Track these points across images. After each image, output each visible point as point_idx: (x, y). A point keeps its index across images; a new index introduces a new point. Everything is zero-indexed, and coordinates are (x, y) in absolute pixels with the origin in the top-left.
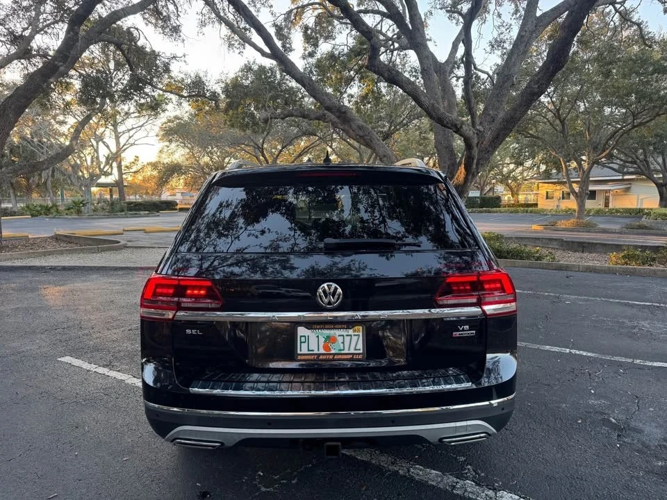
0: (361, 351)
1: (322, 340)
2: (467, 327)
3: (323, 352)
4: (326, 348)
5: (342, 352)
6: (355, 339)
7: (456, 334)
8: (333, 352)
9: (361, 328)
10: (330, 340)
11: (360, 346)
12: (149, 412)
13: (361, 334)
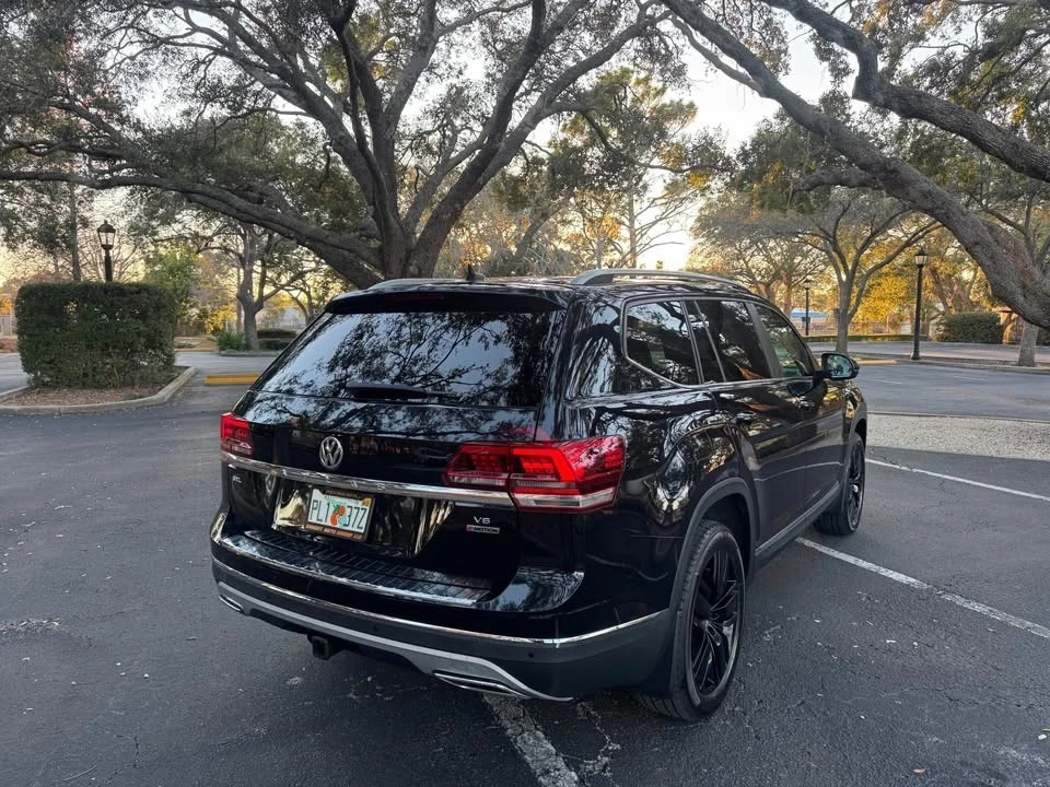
0: (362, 531)
1: (332, 509)
2: (486, 520)
3: (330, 524)
4: (334, 520)
5: (347, 528)
6: (361, 512)
7: (471, 527)
8: (338, 526)
9: (370, 500)
10: (339, 510)
11: (363, 524)
12: (215, 566)
13: (368, 508)
